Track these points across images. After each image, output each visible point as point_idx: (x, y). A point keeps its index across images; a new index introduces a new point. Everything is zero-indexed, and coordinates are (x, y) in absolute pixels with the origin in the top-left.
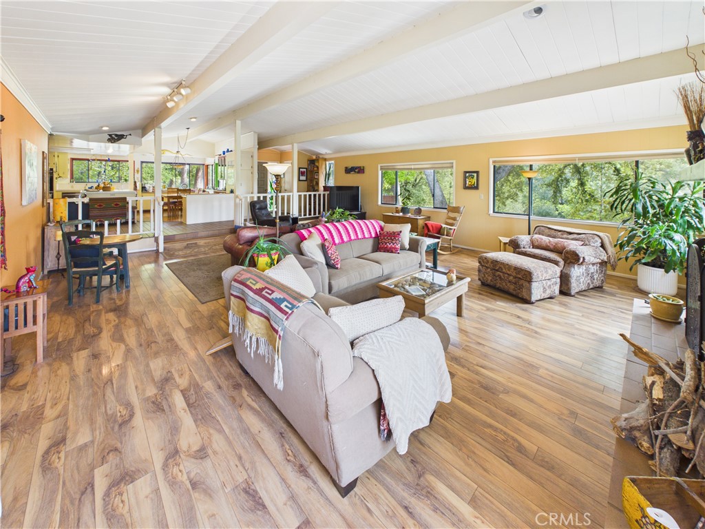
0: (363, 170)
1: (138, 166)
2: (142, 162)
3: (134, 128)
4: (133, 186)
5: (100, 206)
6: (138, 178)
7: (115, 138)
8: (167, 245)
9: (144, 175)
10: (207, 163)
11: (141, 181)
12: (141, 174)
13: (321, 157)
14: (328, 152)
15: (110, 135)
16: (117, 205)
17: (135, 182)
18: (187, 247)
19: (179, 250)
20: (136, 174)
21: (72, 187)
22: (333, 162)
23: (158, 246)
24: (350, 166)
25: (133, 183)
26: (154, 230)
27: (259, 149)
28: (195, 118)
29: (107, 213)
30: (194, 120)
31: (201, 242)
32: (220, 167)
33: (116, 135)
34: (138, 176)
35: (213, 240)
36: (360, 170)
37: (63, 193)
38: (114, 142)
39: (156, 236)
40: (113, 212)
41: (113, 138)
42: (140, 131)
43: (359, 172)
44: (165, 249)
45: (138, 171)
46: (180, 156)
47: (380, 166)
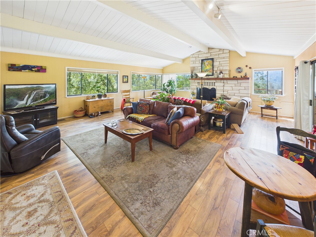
0: (46, 69)
43: (38, 71)
47: (67, 68)
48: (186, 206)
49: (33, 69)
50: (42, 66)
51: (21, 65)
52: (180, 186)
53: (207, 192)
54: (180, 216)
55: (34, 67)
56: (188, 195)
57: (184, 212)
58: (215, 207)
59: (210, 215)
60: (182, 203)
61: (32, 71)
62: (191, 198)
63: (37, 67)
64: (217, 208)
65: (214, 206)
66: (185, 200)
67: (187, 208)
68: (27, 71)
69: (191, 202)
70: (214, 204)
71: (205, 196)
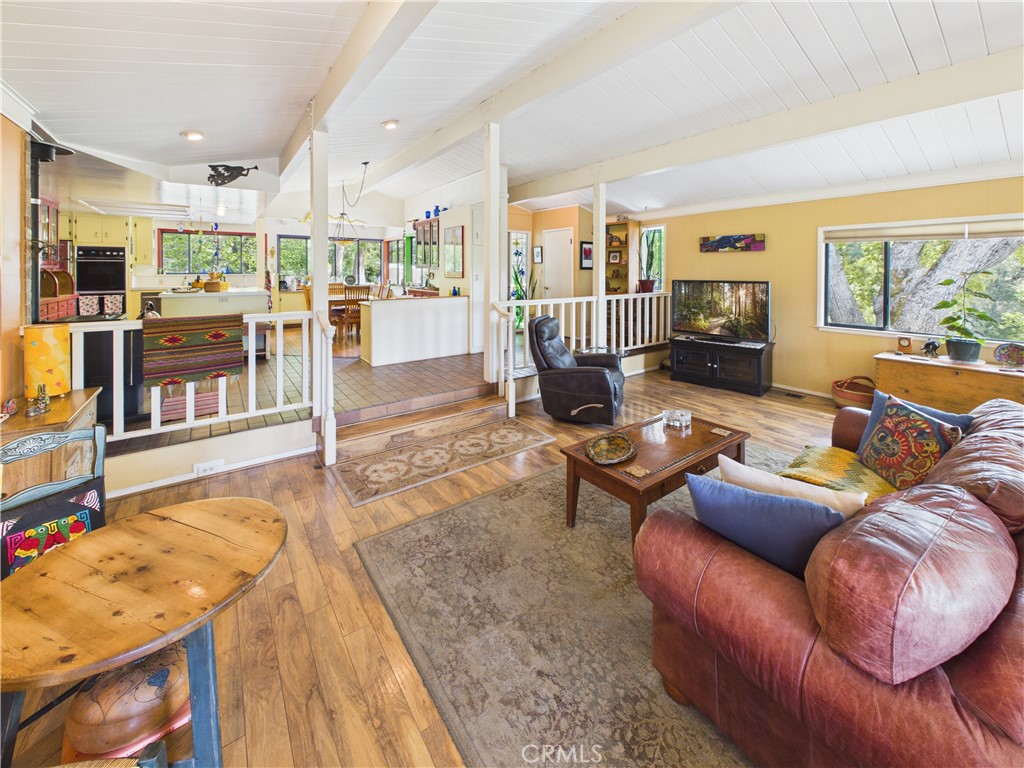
0: (763, 241)
1: (272, 243)
2: (280, 237)
3: (262, 152)
4: (264, 280)
5: (173, 340)
6: (272, 265)
7: (224, 175)
8: (346, 444)
9: (282, 261)
10: (387, 239)
11: (279, 272)
12: (279, 259)
13: (630, 217)
14: (653, 204)
15: (214, 168)
16: (217, 336)
17: (268, 273)
18: (394, 447)
19: (377, 457)
20: (269, 257)
21: (161, 282)
22: (662, 228)
23: (321, 439)
24: (717, 234)
25: (264, 275)
26: (311, 398)
27: (510, 201)
28: (396, 121)
29: (192, 361)
30: (391, 126)
31: (423, 429)
32: (420, 248)
33: (227, 168)
34: (273, 262)
35: (448, 422)
36: (753, 243)
37: (143, 294)
38: (223, 183)
39: (316, 414)
40: (208, 357)
41: (220, 175)
42: (275, 161)
43: (747, 248)
44: (339, 454)
45: (272, 253)
46: (345, 222)
47: (824, 232)
48: (370, 615)
49: (738, 245)
50: (754, 235)
51: (717, 238)
52: (433, 619)
53: (370, 700)
54: (360, 595)
55: (739, 239)
56: (394, 634)
57: (363, 604)
58: (315, 694)
59: (313, 664)
60: (383, 610)
61: (736, 248)
62: (382, 637)
63: (746, 237)
64: (309, 697)
65: (320, 694)
66: (387, 619)
67: (365, 616)
68: (727, 249)
69: (372, 631)
70: (323, 701)
71: (362, 682)
